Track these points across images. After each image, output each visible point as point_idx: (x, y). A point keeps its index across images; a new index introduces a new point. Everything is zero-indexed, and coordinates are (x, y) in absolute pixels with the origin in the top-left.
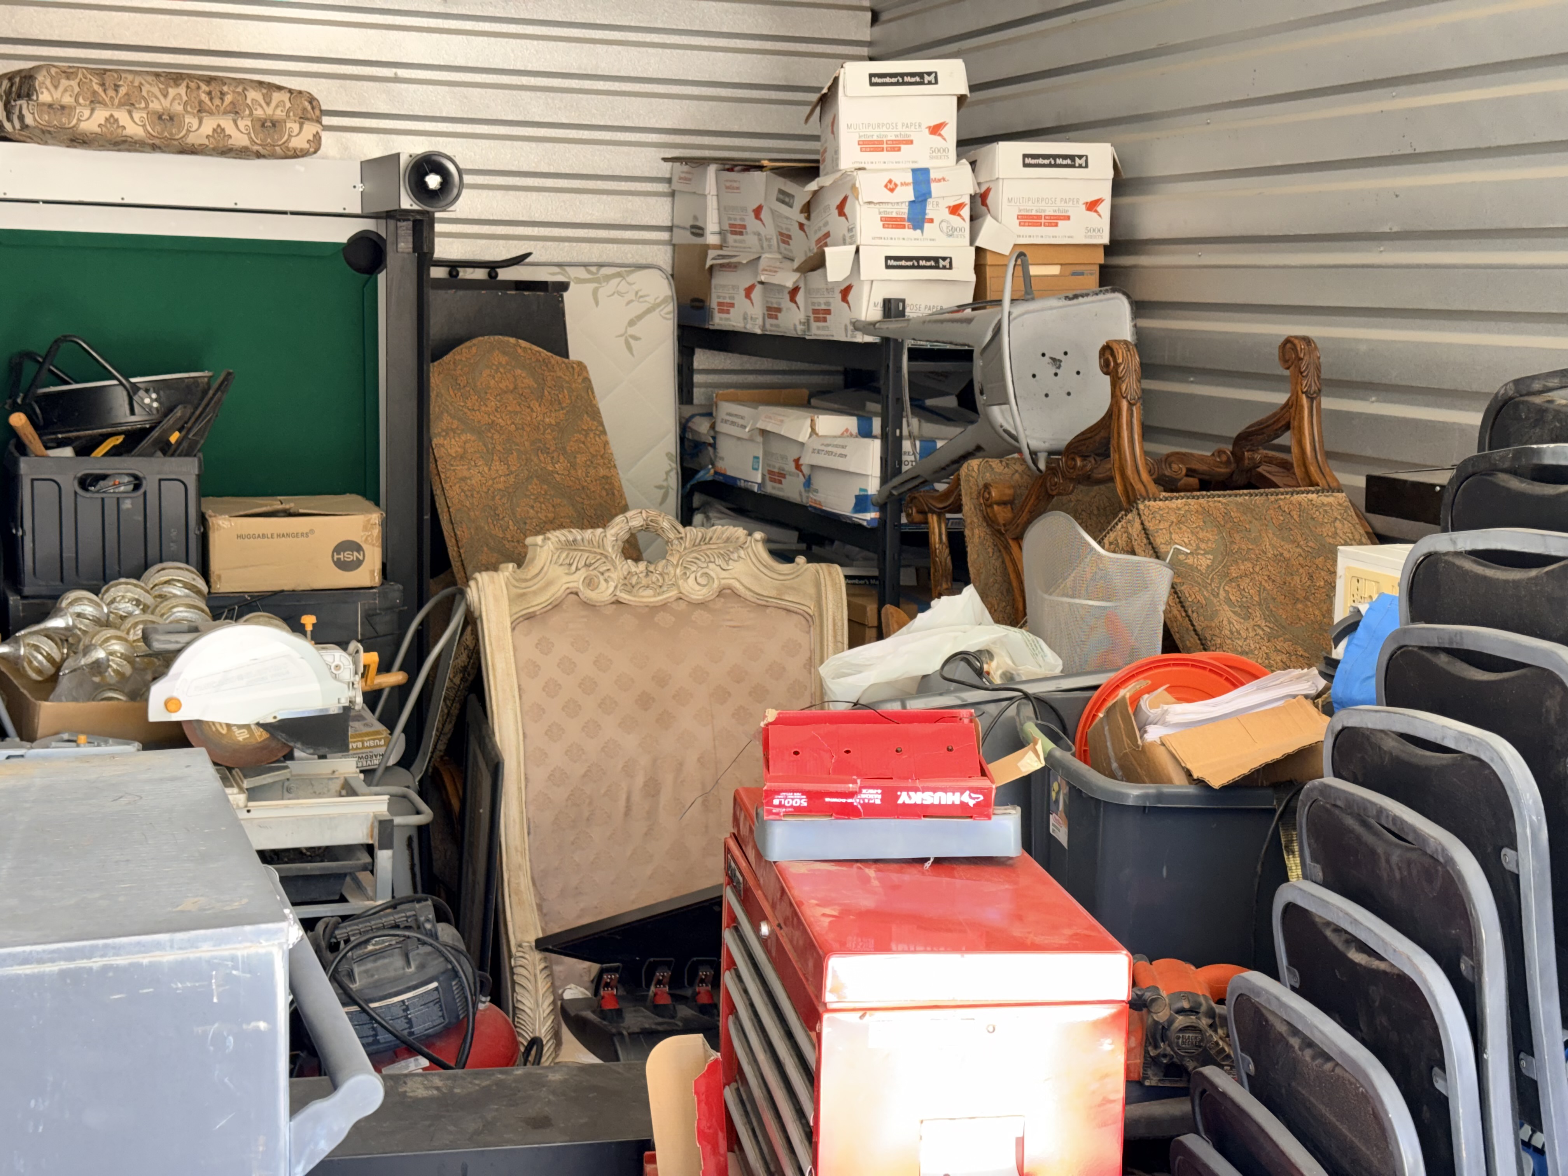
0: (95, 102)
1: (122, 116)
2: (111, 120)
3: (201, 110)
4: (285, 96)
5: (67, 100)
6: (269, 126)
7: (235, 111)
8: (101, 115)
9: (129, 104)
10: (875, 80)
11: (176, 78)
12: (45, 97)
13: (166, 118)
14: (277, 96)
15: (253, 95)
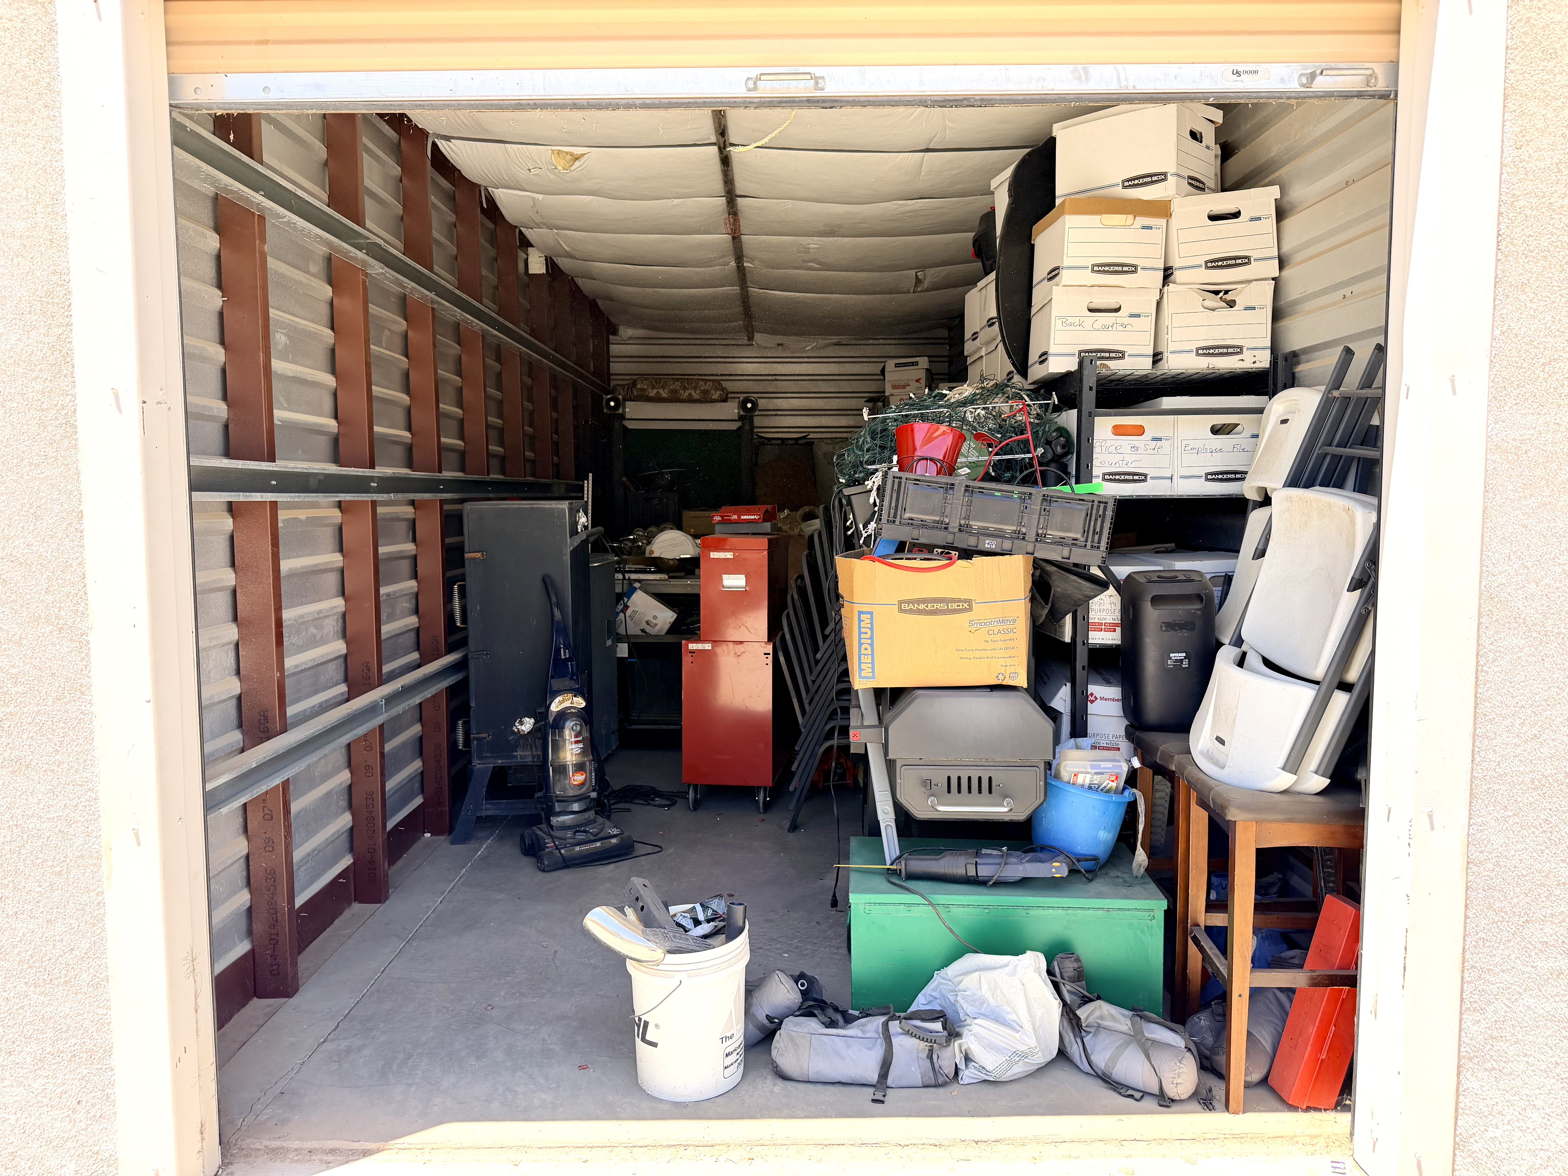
0: (653, 387)
1: (661, 391)
2: (658, 392)
3: (685, 389)
4: (711, 383)
5: (645, 387)
6: (706, 392)
7: (695, 388)
8: (655, 391)
9: (663, 387)
10: (897, 365)
11: (678, 380)
12: (639, 386)
13: (674, 391)
14: (708, 383)
15: (701, 383)
